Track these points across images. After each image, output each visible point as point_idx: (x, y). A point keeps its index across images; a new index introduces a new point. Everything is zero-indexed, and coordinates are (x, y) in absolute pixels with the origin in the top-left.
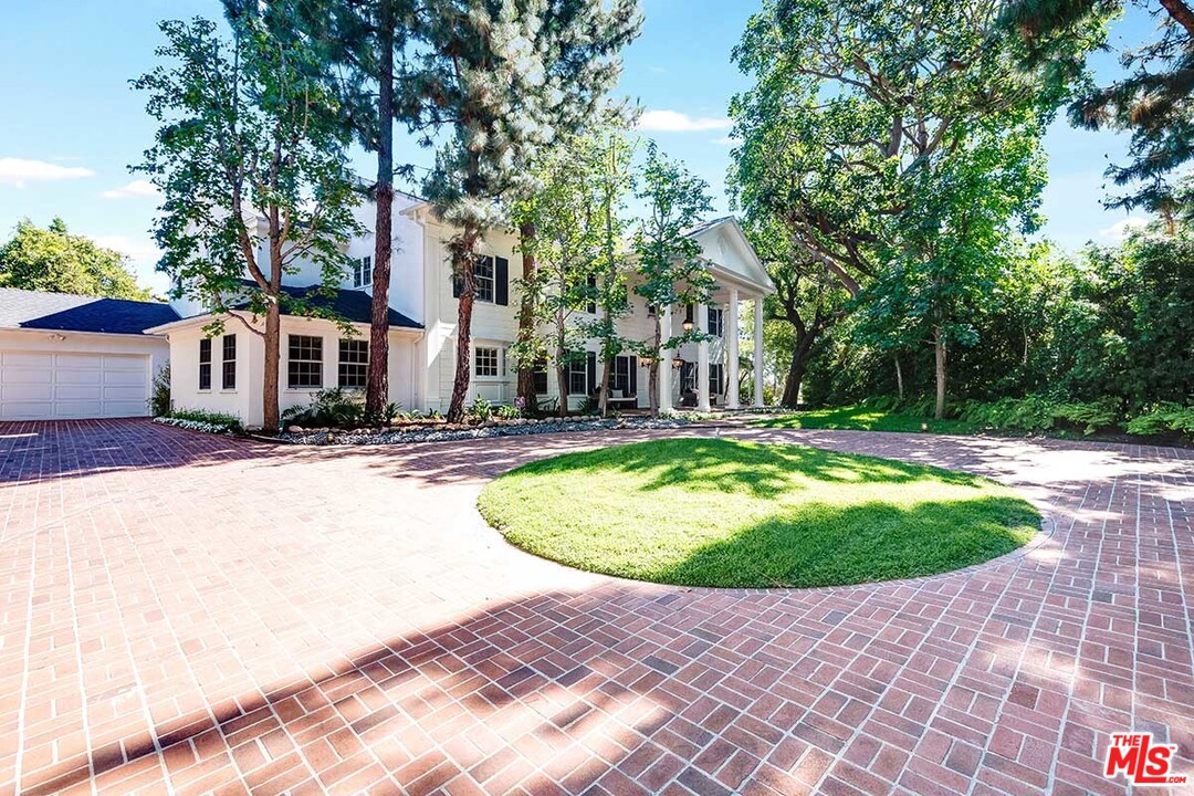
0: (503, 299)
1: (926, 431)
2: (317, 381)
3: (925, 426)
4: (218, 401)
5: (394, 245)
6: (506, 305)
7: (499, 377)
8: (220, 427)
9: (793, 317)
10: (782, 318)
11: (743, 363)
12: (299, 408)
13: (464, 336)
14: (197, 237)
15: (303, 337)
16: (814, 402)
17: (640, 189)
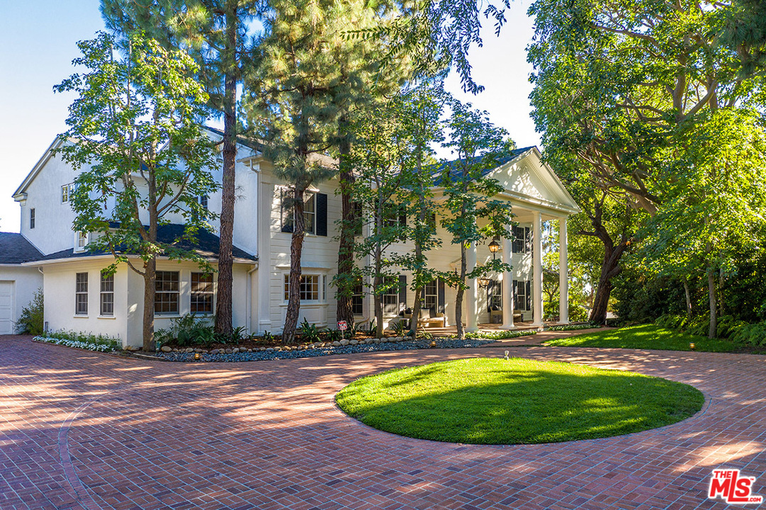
0: (322, 231)
1: (693, 350)
2: (175, 309)
3: (692, 345)
4: (94, 325)
5: (237, 193)
6: (326, 235)
7: (320, 302)
8: (104, 347)
9: (600, 232)
10: (591, 234)
11: (551, 278)
12: (163, 331)
13: (296, 269)
14: (98, 200)
15: (165, 272)
16: (625, 316)
17: (448, 140)
